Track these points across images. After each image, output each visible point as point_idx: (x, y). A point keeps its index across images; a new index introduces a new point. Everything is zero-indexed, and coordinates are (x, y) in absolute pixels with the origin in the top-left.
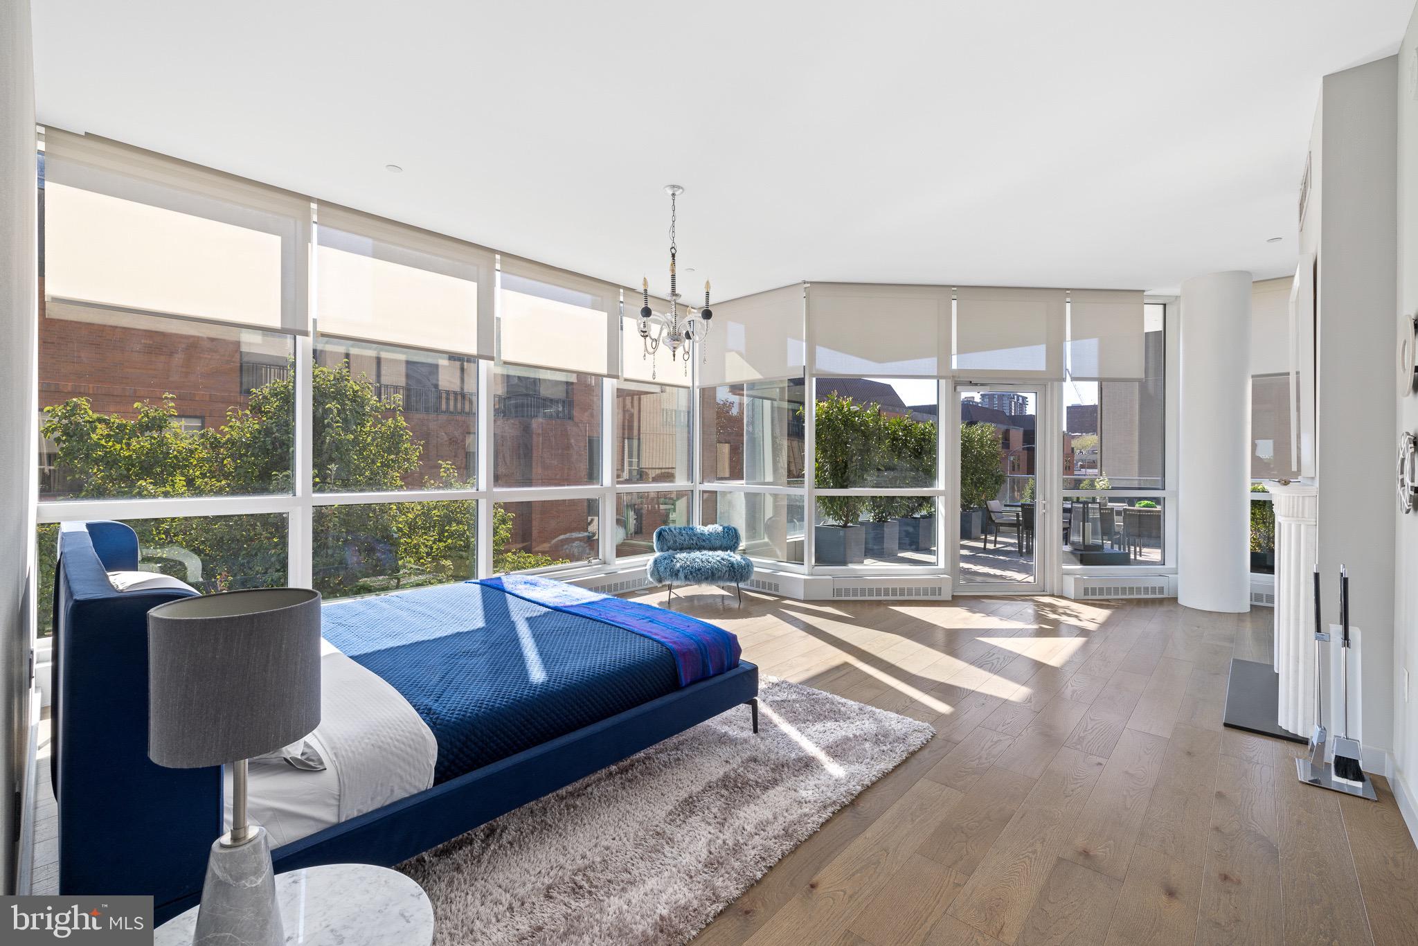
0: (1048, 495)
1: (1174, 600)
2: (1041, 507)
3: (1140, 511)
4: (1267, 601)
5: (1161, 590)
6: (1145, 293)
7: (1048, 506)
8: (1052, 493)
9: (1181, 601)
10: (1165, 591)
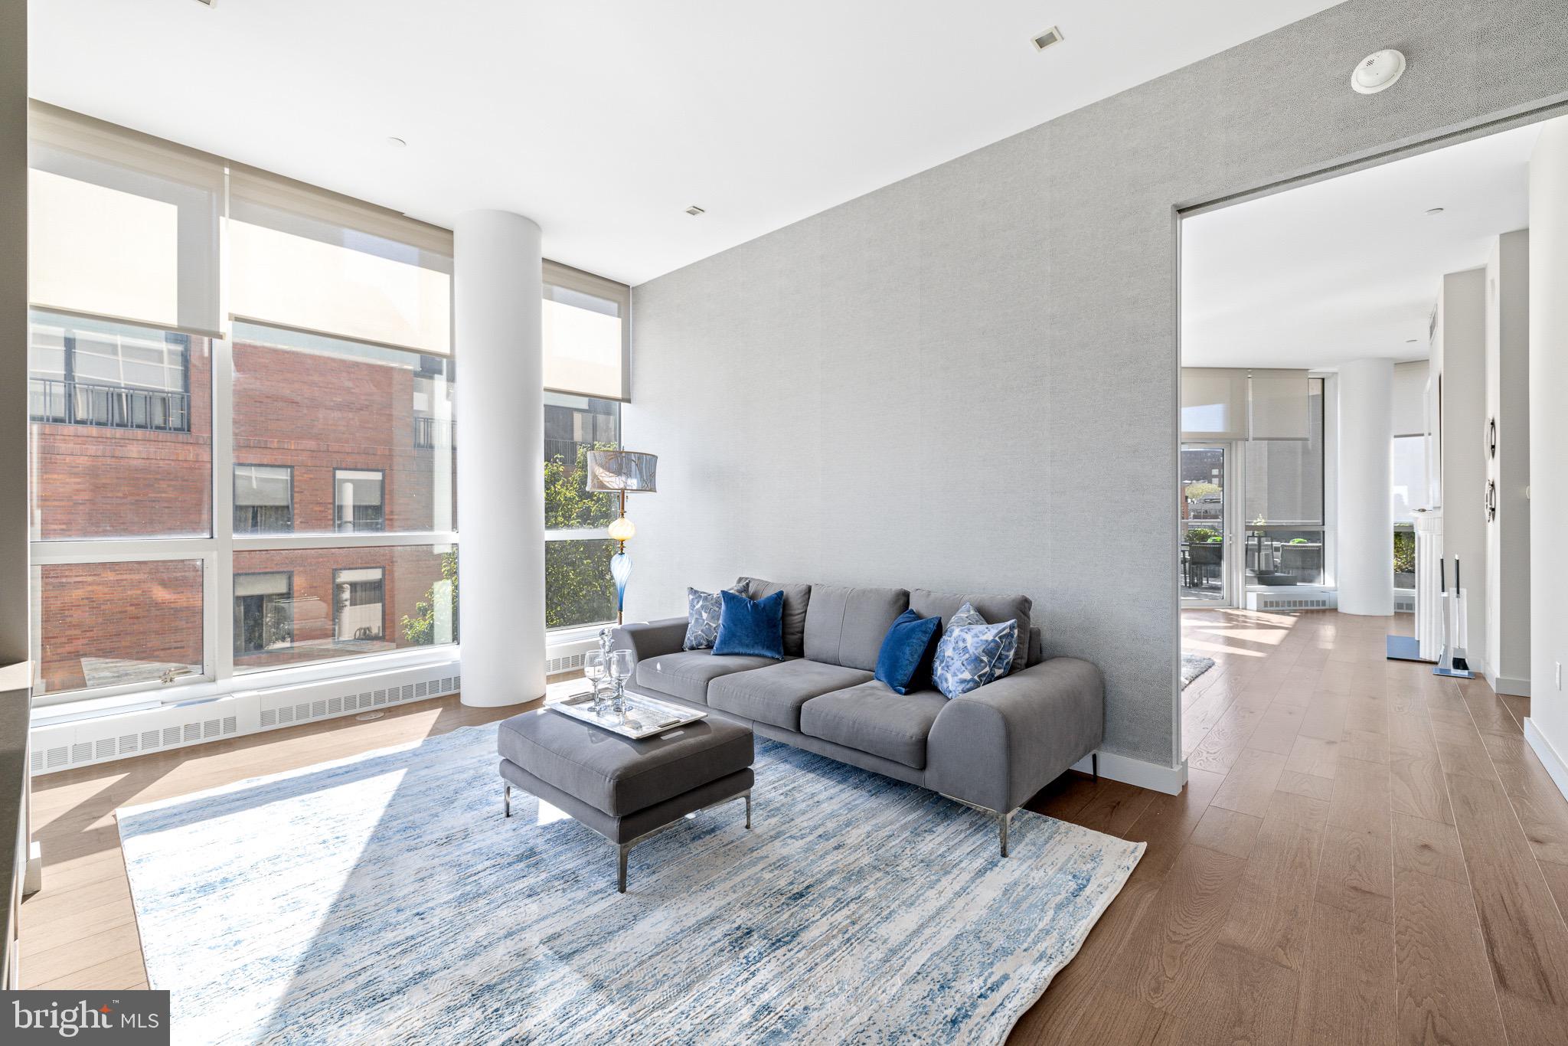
0: (1233, 531)
1: (1335, 610)
2: (1228, 539)
3: (1294, 546)
4: (1407, 609)
5: (1324, 603)
6: (1310, 371)
7: (1233, 539)
8: (1236, 529)
9: (1340, 610)
10: (1327, 603)
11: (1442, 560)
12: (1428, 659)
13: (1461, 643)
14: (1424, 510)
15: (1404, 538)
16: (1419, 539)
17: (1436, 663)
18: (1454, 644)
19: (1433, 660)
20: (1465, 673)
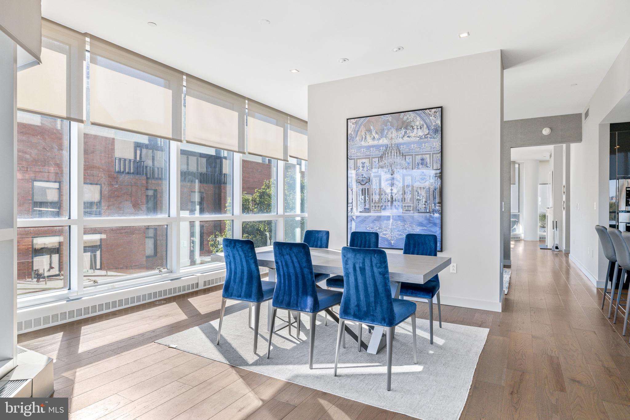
5: (519, 238)
11: (553, 221)
12: (549, 248)
13: (557, 242)
14: (549, 208)
15: (544, 217)
16: (547, 216)
17: (551, 249)
18: (556, 243)
19: (551, 248)
20: (558, 250)
